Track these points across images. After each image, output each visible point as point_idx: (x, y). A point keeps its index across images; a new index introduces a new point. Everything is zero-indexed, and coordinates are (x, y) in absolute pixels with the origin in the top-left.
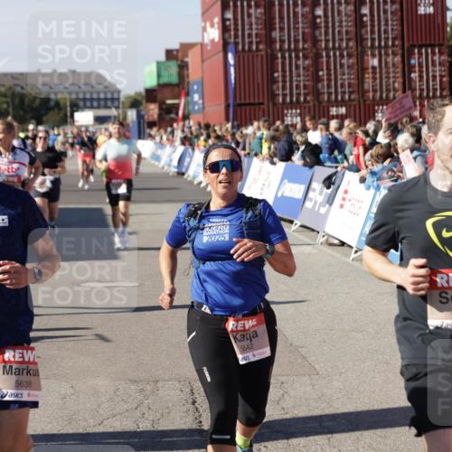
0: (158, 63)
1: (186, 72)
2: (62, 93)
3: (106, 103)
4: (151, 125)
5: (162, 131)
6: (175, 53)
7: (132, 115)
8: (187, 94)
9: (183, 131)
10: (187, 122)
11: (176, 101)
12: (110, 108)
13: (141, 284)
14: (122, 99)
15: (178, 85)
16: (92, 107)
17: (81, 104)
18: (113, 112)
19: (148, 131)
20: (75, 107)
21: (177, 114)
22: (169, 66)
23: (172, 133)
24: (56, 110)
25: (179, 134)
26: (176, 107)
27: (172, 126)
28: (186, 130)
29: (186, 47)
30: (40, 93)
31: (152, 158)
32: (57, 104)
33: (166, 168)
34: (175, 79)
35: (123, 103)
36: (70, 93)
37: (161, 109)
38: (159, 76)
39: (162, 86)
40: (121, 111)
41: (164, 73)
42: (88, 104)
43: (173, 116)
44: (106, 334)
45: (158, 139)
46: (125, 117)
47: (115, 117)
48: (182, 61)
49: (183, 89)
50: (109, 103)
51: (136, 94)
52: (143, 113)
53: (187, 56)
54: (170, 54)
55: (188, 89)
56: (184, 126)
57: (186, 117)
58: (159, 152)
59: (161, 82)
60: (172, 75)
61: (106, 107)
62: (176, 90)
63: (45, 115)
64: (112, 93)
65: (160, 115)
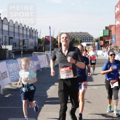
0: (103, 30)
1: (111, 33)
2: (78, 38)
3: (89, 41)
4: (102, 46)
5: (104, 48)
6: (108, 27)
7: (96, 44)
8: (111, 38)
9: (110, 48)
10: (111, 46)
11: (108, 40)
12: (91, 42)
13: (99, 88)
14: (94, 40)
15: (109, 36)
16: (86, 42)
17: (83, 41)
18: (91, 43)
19: (101, 48)
20: (81, 42)
21: (108, 44)
22: (107, 31)
23: (107, 48)
24: (76, 42)
25: (109, 49)
26: (108, 42)
27: (107, 47)
28: (111, 48)
29: (111, 26)
30: (72, 38)
31: (102, 55)
32: (77, 41)
33: (105, 58)
34: (108, 35)
35: (94, 41)
36: (80, 38)
37: (104, 42)
38: (104, 34)
39: (104, 36)
40: (93, 43)
41: (105, 33)
42: (85, 41)
43: (107, 44)
44: (90, 101)
45: (103, 50)
46: (95, 44)
47: (92, 44)
48: (110, 30)
49: (110, 37)
50: (90, 41)
51: (98, 38)
52: (99, 43)
53: (111, 29)
54: (107, 28)
55: (111, 37)
56: (110, 47)
57: (111, 45)
58: (104, 53)
59: (104, 35)
60: (107, 33)
61: (90, 42)
62: (108, 37)
63: (73, 43)
64: (91, 38)
65: (104, 44)
